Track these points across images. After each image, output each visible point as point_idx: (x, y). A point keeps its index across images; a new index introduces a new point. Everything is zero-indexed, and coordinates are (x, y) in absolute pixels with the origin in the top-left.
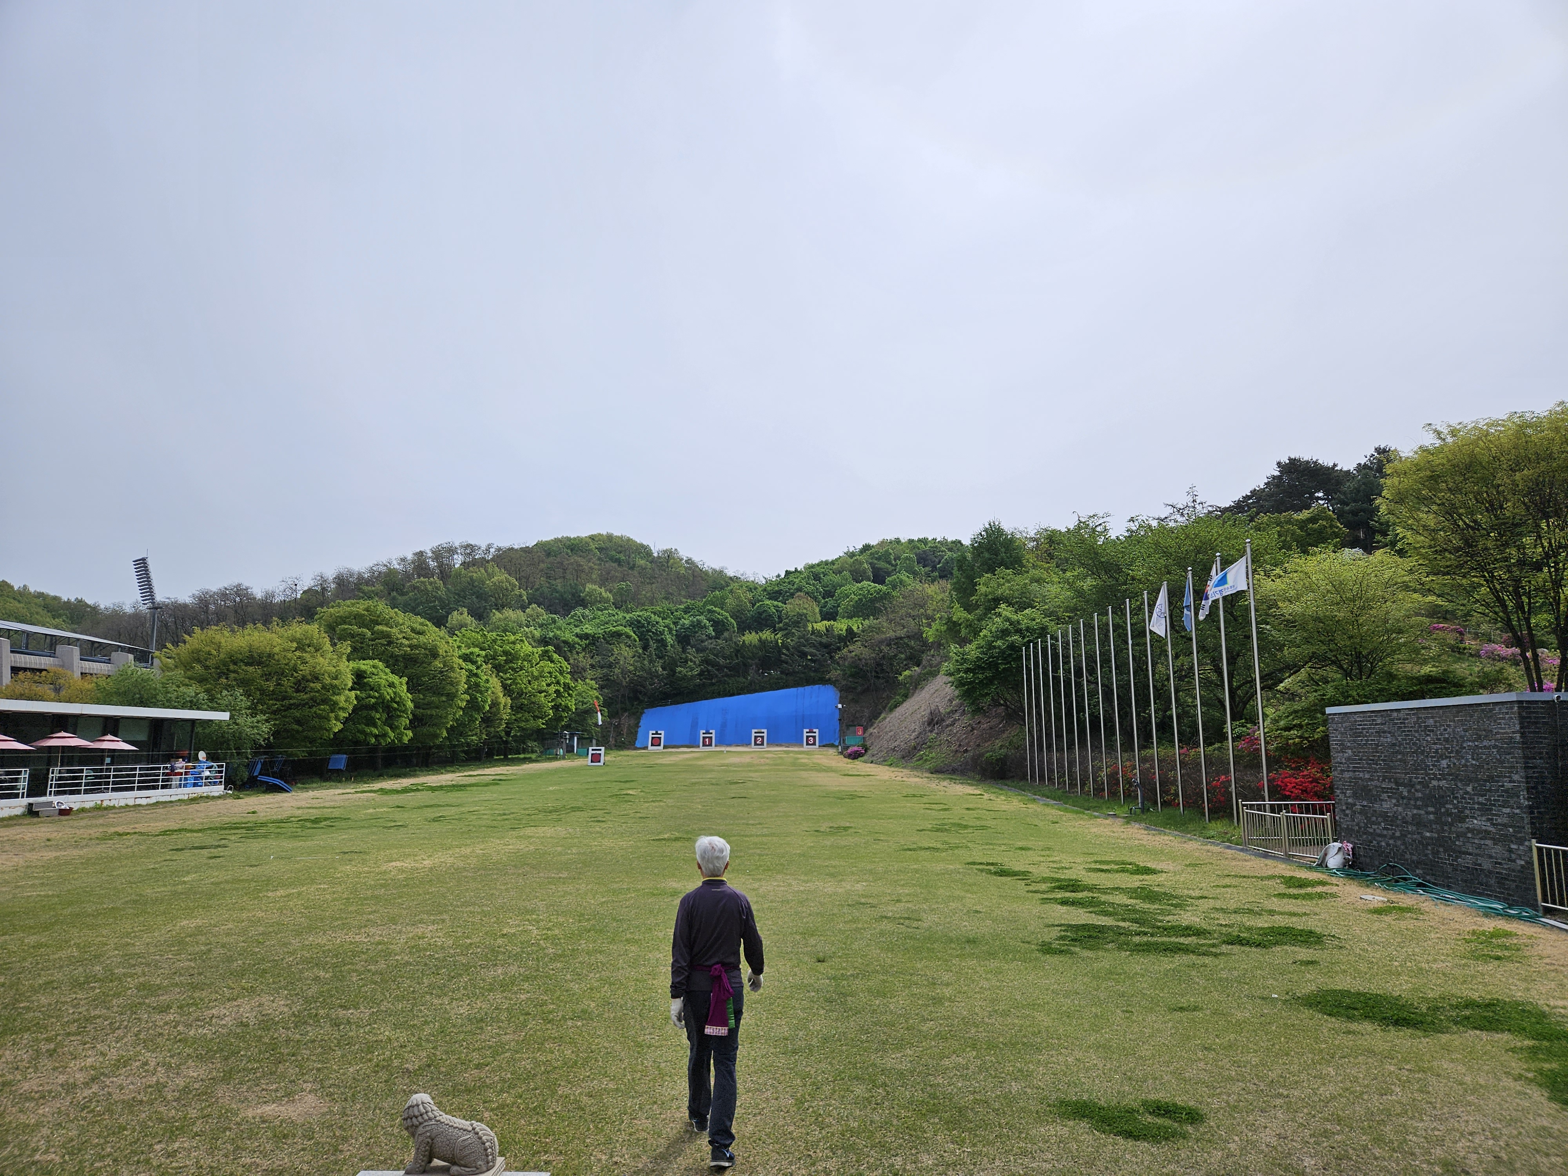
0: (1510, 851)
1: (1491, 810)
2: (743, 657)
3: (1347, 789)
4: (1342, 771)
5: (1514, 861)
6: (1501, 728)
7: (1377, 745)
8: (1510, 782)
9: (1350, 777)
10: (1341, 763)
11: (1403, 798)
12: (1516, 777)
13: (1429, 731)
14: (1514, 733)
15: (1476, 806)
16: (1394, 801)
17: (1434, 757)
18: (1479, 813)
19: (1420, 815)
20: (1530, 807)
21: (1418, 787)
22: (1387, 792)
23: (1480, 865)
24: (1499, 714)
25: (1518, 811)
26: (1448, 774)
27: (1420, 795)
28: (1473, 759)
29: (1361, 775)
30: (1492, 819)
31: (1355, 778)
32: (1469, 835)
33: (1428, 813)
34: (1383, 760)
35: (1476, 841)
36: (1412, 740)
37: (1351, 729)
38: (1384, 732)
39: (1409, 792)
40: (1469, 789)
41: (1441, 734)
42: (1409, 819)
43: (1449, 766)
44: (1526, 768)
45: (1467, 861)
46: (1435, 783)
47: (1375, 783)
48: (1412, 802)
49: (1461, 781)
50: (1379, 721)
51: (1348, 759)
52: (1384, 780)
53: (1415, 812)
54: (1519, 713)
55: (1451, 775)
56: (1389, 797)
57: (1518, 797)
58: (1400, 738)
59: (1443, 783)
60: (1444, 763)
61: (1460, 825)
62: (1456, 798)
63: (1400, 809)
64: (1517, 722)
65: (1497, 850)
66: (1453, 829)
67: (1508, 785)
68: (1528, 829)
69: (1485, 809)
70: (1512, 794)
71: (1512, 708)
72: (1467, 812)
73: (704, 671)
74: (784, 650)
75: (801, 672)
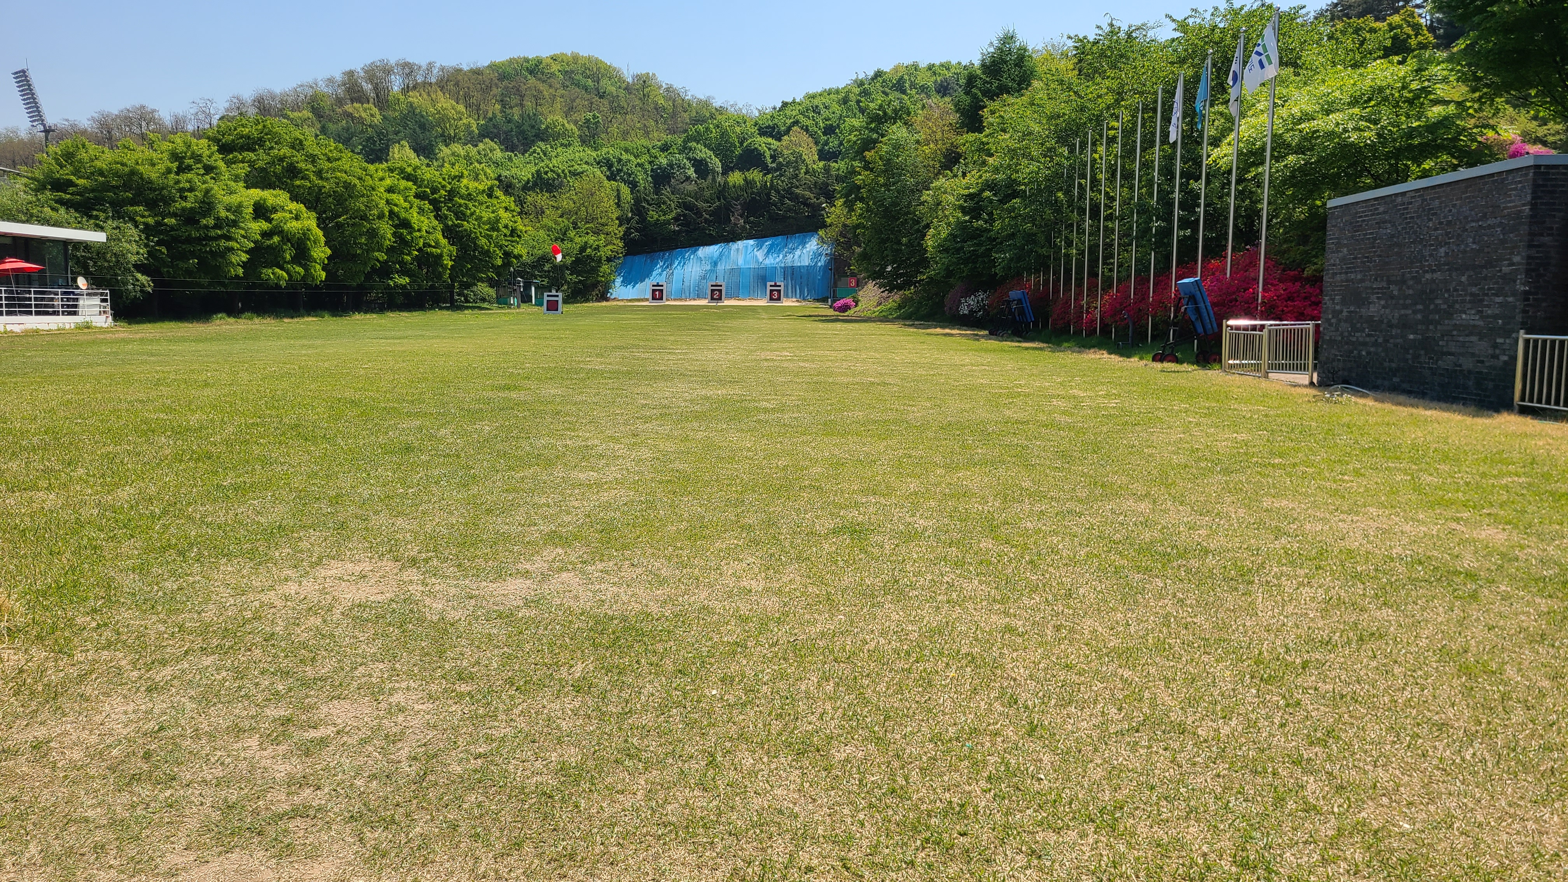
0: (1495, 346)
1: (1483, 300)
2: (726, 199)
3: (1337, 295)
4: (1335, 274)
5: (1495, 357)
6: (1510, 202)
7: (1375, 239)
8: (1509, 265)
9: (1342, 281)
10: (1334, 265)
11: (1392, 297)
12: (1516, 259)
13: (1433, 214)
14: (1524, 205)
15: (1468, 298)
16: (1383, 302)
17: (1432, 245)
18: (1469, 306)
19: (1406, 315)
20: (1525, 292)
21: (1411, 283)
22: (1378, 293)
23: (1460, 366)
24: (1512, 183)
25: (1511, 299)
26: (1445, 264)
27: (1411, 292)
28: (1474, 243)
29: (1353, 276)
30: (1482, 312)
31: (1347, 281)
32: (1455, 333)
33: (1415, 312)
34: (1380, 256)
35: (1461, 339)
36: (1413, 227)
37: (1351, 223)
38: (1385, 222)
39: (1400, 290)
40: (1464, 279)
41: (1445, 217)
42: (1395, 322)
43: (1447, 254)
44: (1530, 246)
45: (1446, 363)
46: (1428, 276)
47: (1367, 284)
48: (1401, 302)
49: (1457, 269)
50: (1381, 209)
51: (1343, 260)
52: (1376, 279)
53: (1403, 312)
54: (1534, 180)
55: (1448, 264)
56: (1378, 298)
57: (1515, 281)
58: (1400, 228)
59: (1438, 275)
60: (1442, 250)
61: (1446, 322)
62: (1448, 291)
63: (1388, 311)
64: (1529, 191)
65: (1481, 347)
66: (1439, 327)
67: (1506, 269)
68: (1519, 318)
69: (1477, 301)
70: (1509, 279)
71: (1526, 175)
72: (1457, 306)
73: (680, 215)
74: (773, 193)
75: (793, 217)
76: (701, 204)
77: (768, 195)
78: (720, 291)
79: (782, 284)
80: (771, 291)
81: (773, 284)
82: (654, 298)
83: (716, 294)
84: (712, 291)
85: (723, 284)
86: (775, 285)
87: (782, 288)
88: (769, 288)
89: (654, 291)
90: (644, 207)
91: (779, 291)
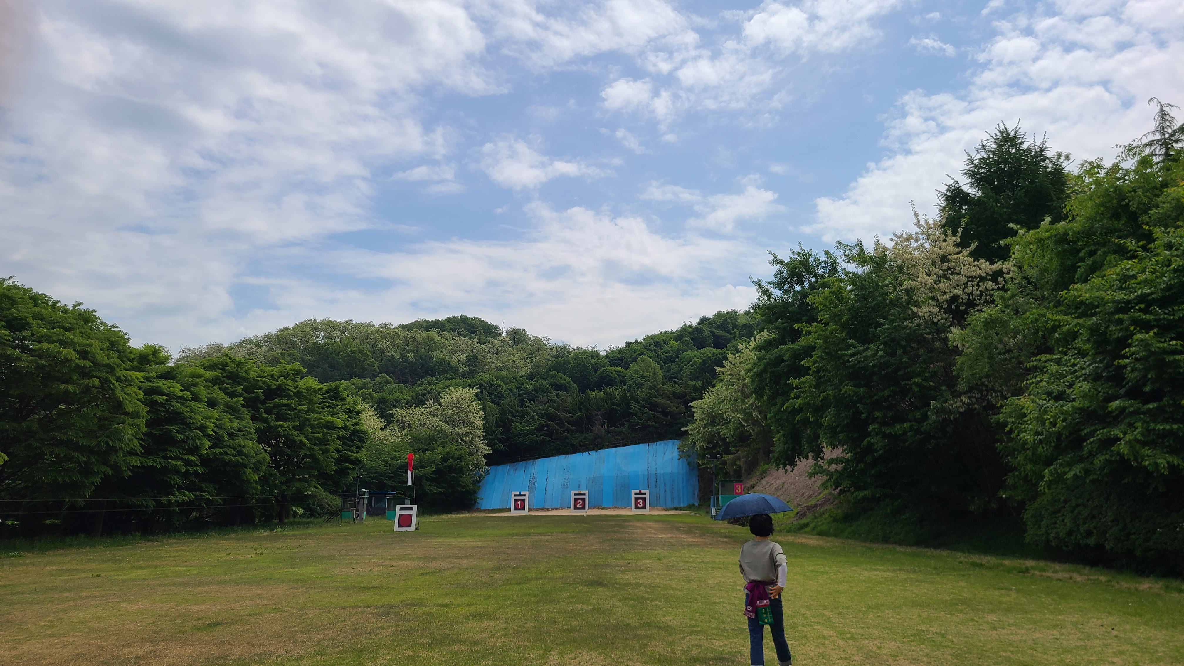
2: (587, 410)
73: (543, 426)
74: (633, 403)
75: (653, 426)
76: (562, 414)
77: (628, 404)
78: (584, 500)
79: (647, 492)
80: (636, 499)
81: (638, 491)
82: (516, 508)
83: (579, 503)
84: (576, 500)
85: (587, 492)
86: (640, 493)
87: (647, 496)
88: (633, 497)
89: (516, 501)
90: (508, 418)
91: (644, 499)
